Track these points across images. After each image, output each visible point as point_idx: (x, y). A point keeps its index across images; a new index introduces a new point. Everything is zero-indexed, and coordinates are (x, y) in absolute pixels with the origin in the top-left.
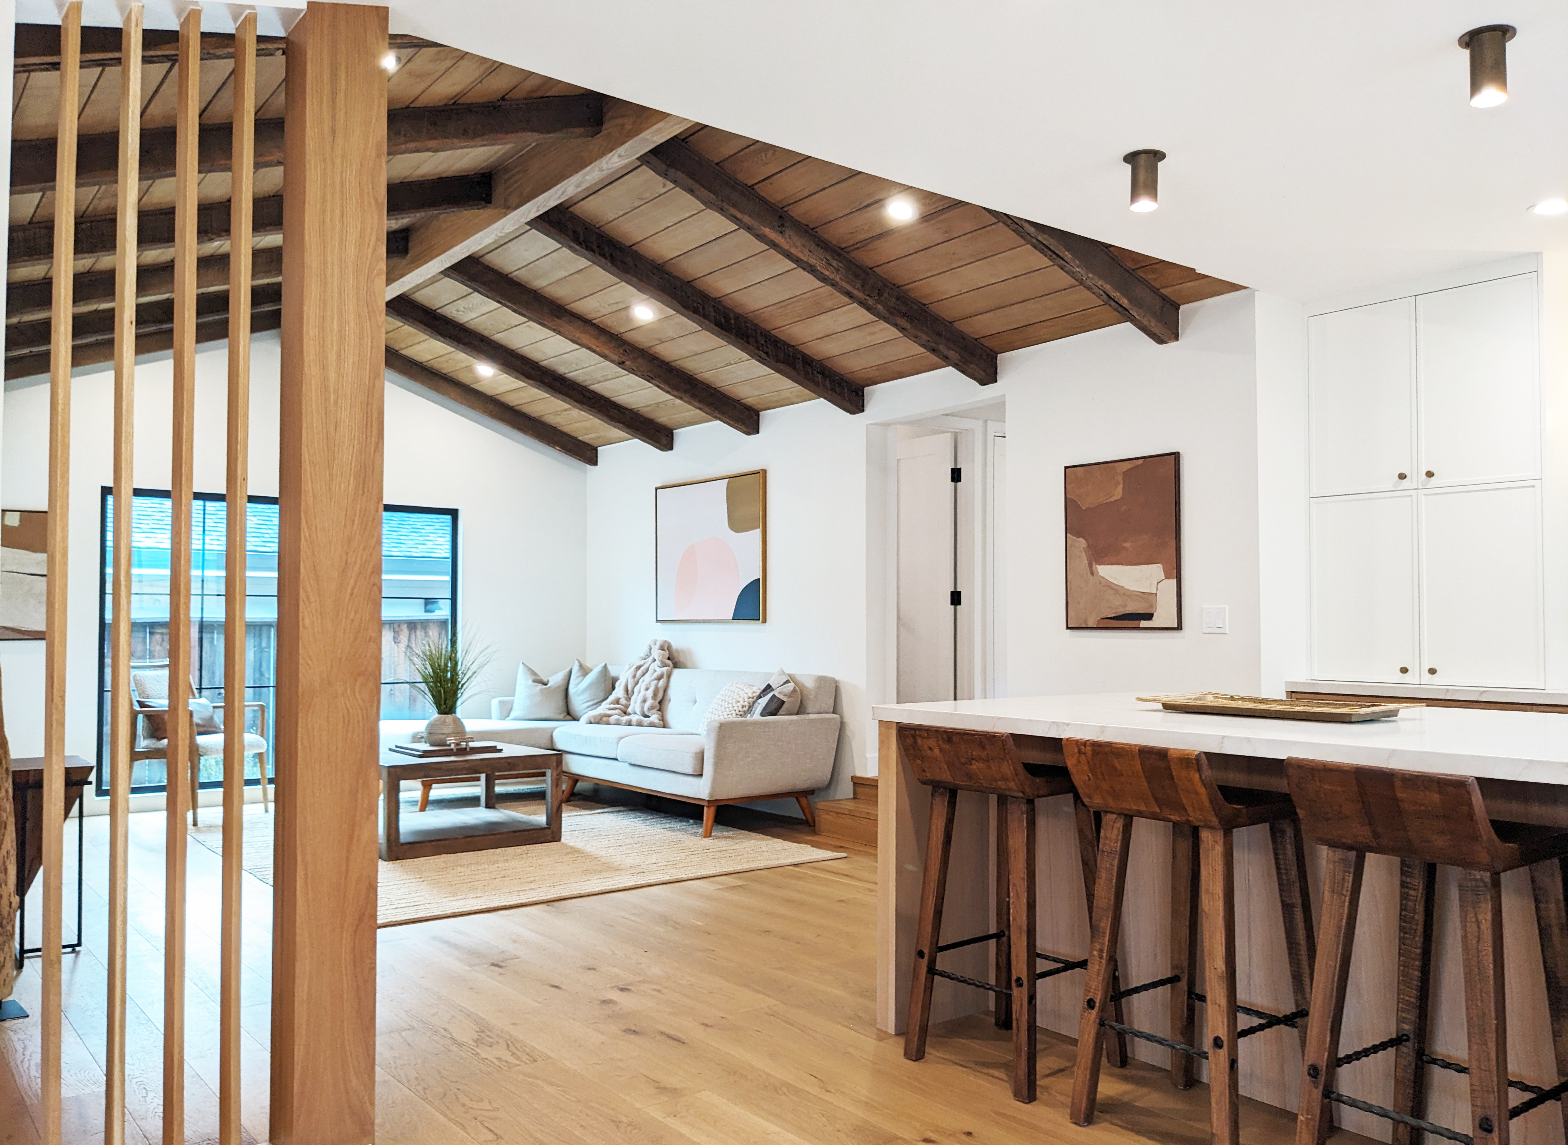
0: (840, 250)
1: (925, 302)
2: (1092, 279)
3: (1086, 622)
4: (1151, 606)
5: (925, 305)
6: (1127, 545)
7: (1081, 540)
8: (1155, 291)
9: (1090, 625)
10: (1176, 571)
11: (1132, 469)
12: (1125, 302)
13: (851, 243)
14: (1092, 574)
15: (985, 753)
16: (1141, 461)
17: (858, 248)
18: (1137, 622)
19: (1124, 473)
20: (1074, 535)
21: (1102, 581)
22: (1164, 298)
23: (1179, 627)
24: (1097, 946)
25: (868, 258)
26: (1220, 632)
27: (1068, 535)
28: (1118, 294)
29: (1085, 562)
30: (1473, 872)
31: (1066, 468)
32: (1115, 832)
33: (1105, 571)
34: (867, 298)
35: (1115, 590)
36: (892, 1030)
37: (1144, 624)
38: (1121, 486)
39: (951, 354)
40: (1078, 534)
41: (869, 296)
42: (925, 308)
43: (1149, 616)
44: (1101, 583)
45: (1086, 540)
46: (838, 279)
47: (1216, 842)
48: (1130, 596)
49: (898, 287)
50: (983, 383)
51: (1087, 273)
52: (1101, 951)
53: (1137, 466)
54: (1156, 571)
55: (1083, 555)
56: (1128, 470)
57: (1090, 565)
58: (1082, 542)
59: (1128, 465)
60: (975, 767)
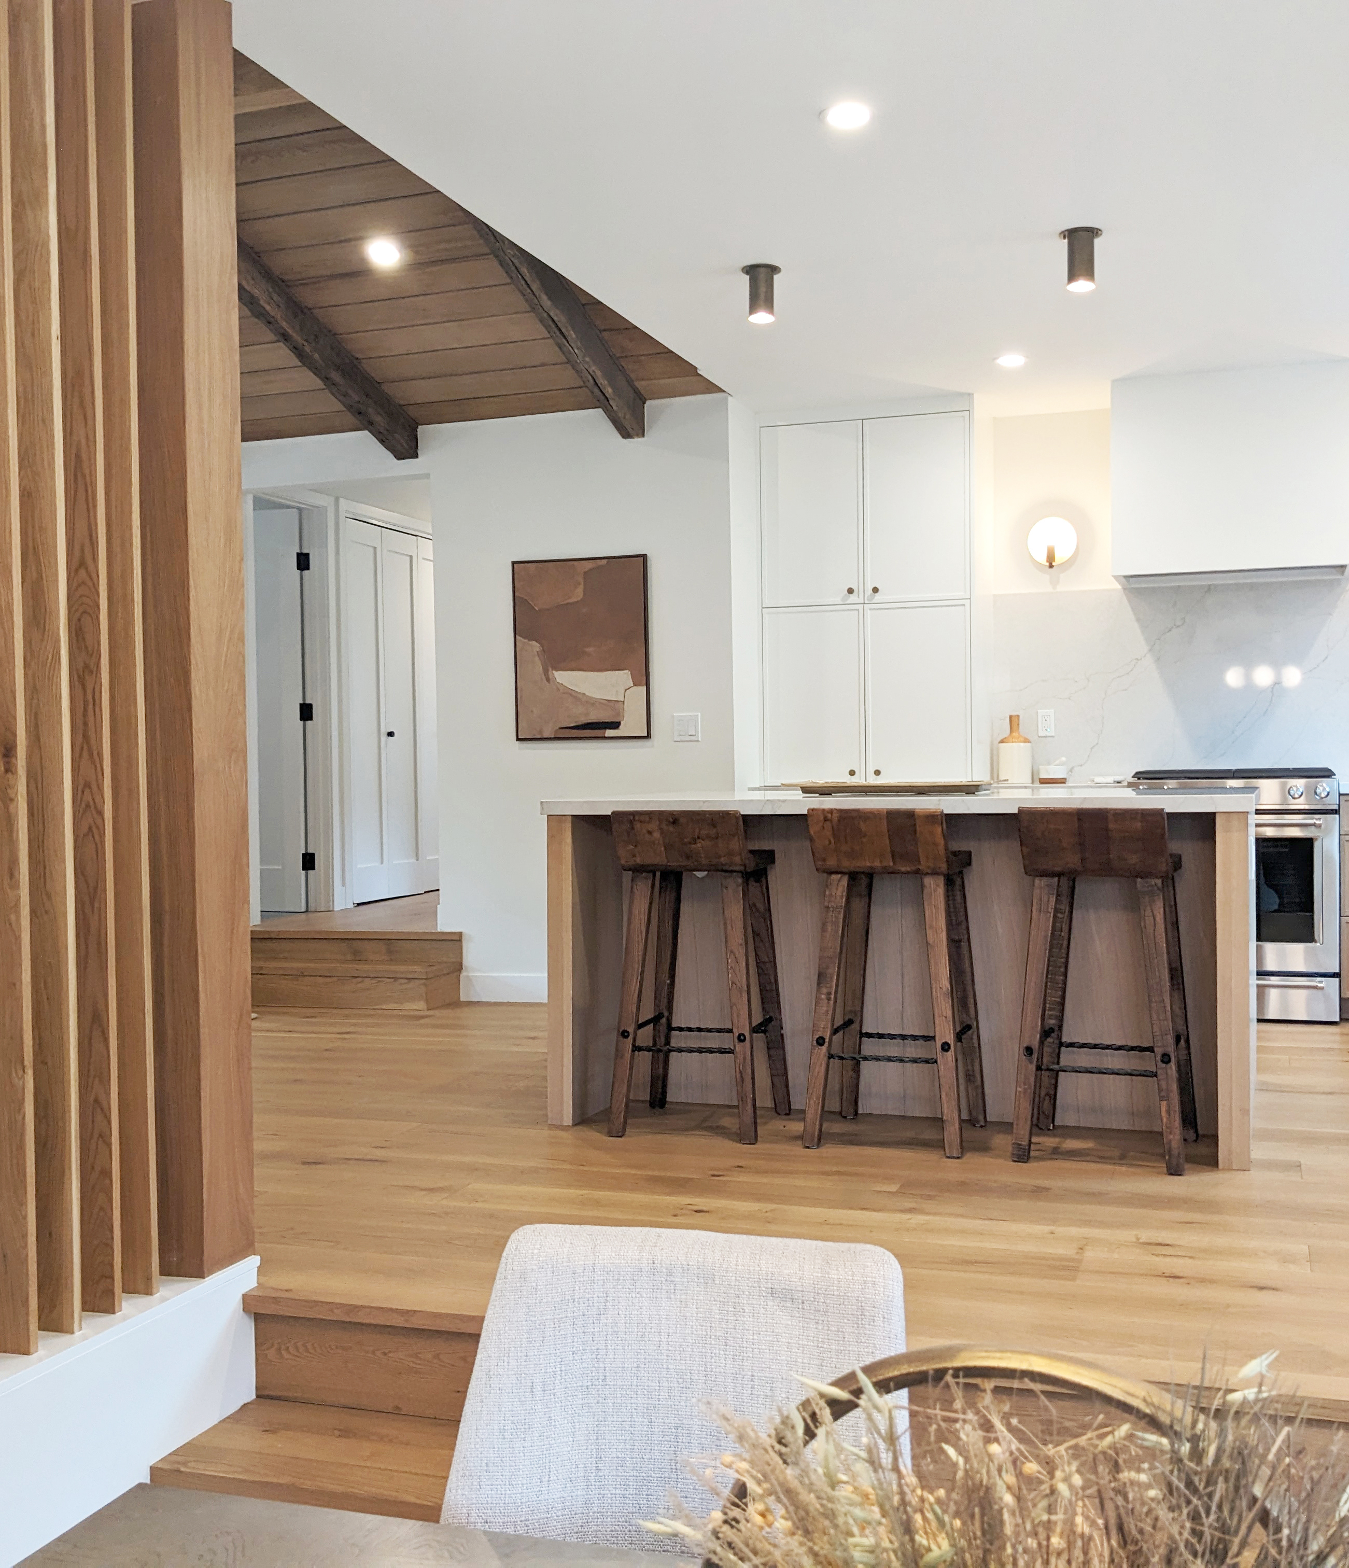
0: (280, 283)
1: (359, 356)
2: (587, 363)
3: (541, 732)
4: (618, 714)
5: (357, 359)
6: (590, 650)
7: (534, 643)
8: (630, 383)
9: (546, 735)
10: (644, 678)
11: (594, 569)
12: (609, 391)
13: (299, 277)
14: (548, 680)
15: (715, 830)
16: (605, 561)
17: (305, 284)
18: (602, 731)
19: (585, 573)
20: (525, 638)
21: (561, 688)
22: (636, 391)
23: (648, 736)
24: (825, 990)
25: (309, 297)
26: (692, 739)
27: (518, 637)
28: (606, 382)
29: (539, 668)
30: (1149, 880)
31: (514, 563)
32: (840, 889)
33: (563, 677)
34: (305, 344)
35: (575, 697)
36: (568, 1120)
37: (609, 733)
38: (582, 587)
39: (378, 419)
40: (530, 637)
41: (306, 340)
42: (356, 362)
43: (615, 725)
44: (558, 689)
45: (542, 645)
46: (278, 317)
47: (938, 886)
48: (593, 704)
49: (335, 334)
50: (400, 456)
51: (584, 356)
52: (829, 994)
53: (599, 567)
54: (624, 677)
55: (537, 659)
56: (591, 570)
57: (546, 672)
58: (536, 646)
59: (589, 565)
60: (699, 845)
